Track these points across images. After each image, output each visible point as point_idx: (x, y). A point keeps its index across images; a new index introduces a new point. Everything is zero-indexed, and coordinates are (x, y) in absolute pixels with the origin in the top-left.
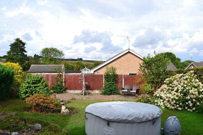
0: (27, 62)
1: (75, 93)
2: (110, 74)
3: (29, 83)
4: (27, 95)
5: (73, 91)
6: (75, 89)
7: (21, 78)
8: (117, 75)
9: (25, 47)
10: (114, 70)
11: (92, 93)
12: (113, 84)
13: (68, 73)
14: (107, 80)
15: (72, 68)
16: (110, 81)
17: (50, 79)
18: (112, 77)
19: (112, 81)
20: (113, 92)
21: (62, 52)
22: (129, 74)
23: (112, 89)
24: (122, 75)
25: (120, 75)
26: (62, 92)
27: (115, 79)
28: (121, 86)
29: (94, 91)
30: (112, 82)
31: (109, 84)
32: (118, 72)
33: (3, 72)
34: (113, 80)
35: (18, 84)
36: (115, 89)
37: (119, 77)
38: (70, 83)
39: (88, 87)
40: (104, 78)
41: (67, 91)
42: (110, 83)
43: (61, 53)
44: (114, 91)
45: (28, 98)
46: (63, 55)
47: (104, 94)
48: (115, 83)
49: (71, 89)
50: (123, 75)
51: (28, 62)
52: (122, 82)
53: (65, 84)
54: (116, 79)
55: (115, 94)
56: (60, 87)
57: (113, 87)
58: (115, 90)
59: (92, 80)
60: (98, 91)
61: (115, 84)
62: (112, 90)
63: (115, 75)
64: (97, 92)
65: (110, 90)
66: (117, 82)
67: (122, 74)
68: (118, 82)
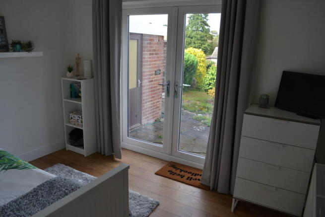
0: (209, 41)
3: (213, 75)
4: (210, 87)
7: (204, 67)
9: (207, 20)
33: (188, 61)
35: (200, 75)
45: (210, 90)
51: (211, 41)
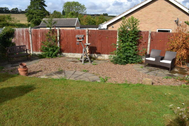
1: (75, 57)
2: (129, 29)
5: (72, 54)
6: (75, 51)
8: (140, 31)
9: (44, 1)
10: (136, 24)
11: (100, 58)
12: (131, 46)
13: (84, 28)
14: (122, 40)
15: (94, 23)
16: (128, 41)
17: (40, 36)
18: (130, 35)
19: (131, 41)
20: (131, 60)
21: (84, 5)
22: (157, 31)
23: (129, 54)
24: (148, 32)
25: (144, 32)
26: (56, 56)
27: (135, 38)
28: (145, 49)
29: (102, 55)
30: (131, 44)
31: (125, 47)
32: (142, 27)
34: (132, 39)
36: (135, 54)
37: (143, 36)
38: (68, 43)
39: (93, 50)
40: (118, 36)
41: (64, 54)
42: (127, 44)
43: (83, 7)
44: (132, 57)
46: (85, 10)
47: (116, 61)
48: (136, 45)
49: (68, 52)
50: (150, 32)
52: (146, 43)
53: (60, 43)
54: (138, 38)
55: (134, 63)
56: (52, 49)
57: (131, 51)
58: (134, 56)
59: (100, 39)
60: (108, 55)
61: (134, 47)
62: (130, 56)
63: (136, 32)
64: (106, 57)
65: (127, 56)
66: (138, 43)
67: (147, 30)
68: (140, 42)
